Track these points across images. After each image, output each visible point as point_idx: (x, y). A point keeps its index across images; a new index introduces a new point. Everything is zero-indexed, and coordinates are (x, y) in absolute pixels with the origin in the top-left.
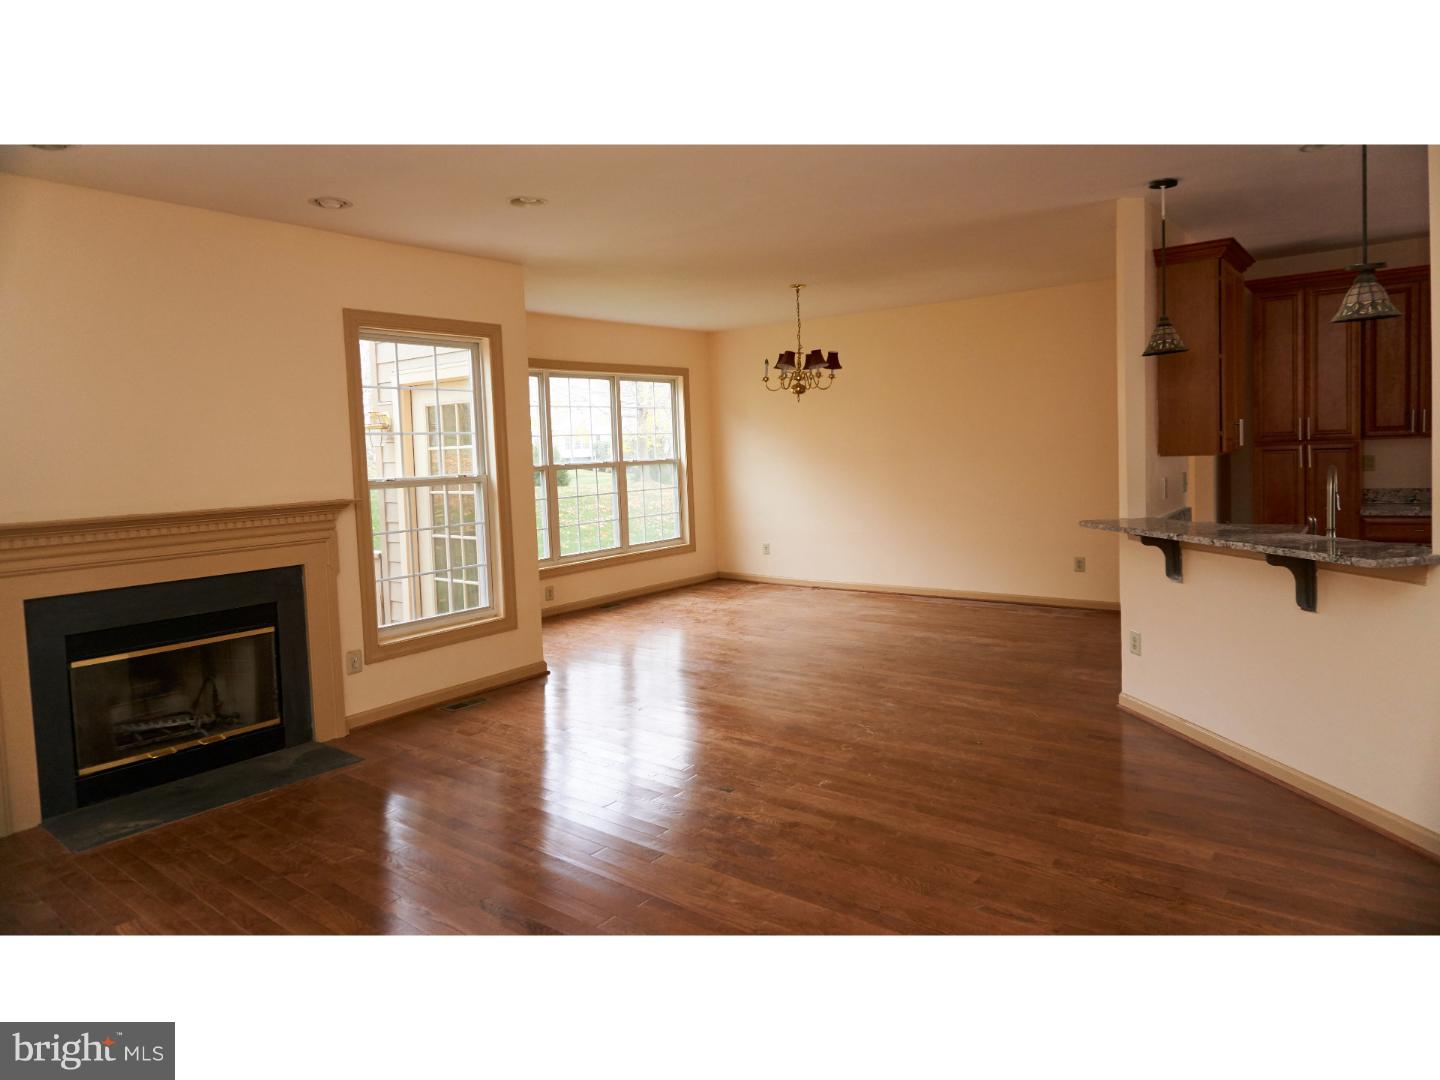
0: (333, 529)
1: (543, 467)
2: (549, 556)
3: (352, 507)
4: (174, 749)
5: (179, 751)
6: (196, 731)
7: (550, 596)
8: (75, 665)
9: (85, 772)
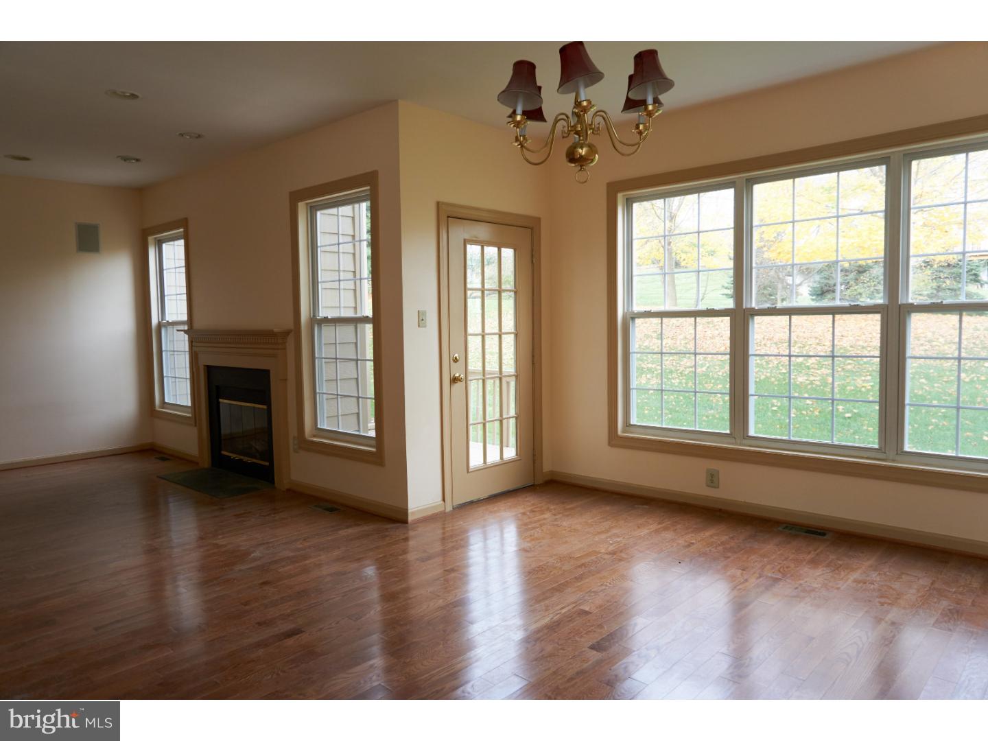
8: (220, 400)
9: (223, 452)
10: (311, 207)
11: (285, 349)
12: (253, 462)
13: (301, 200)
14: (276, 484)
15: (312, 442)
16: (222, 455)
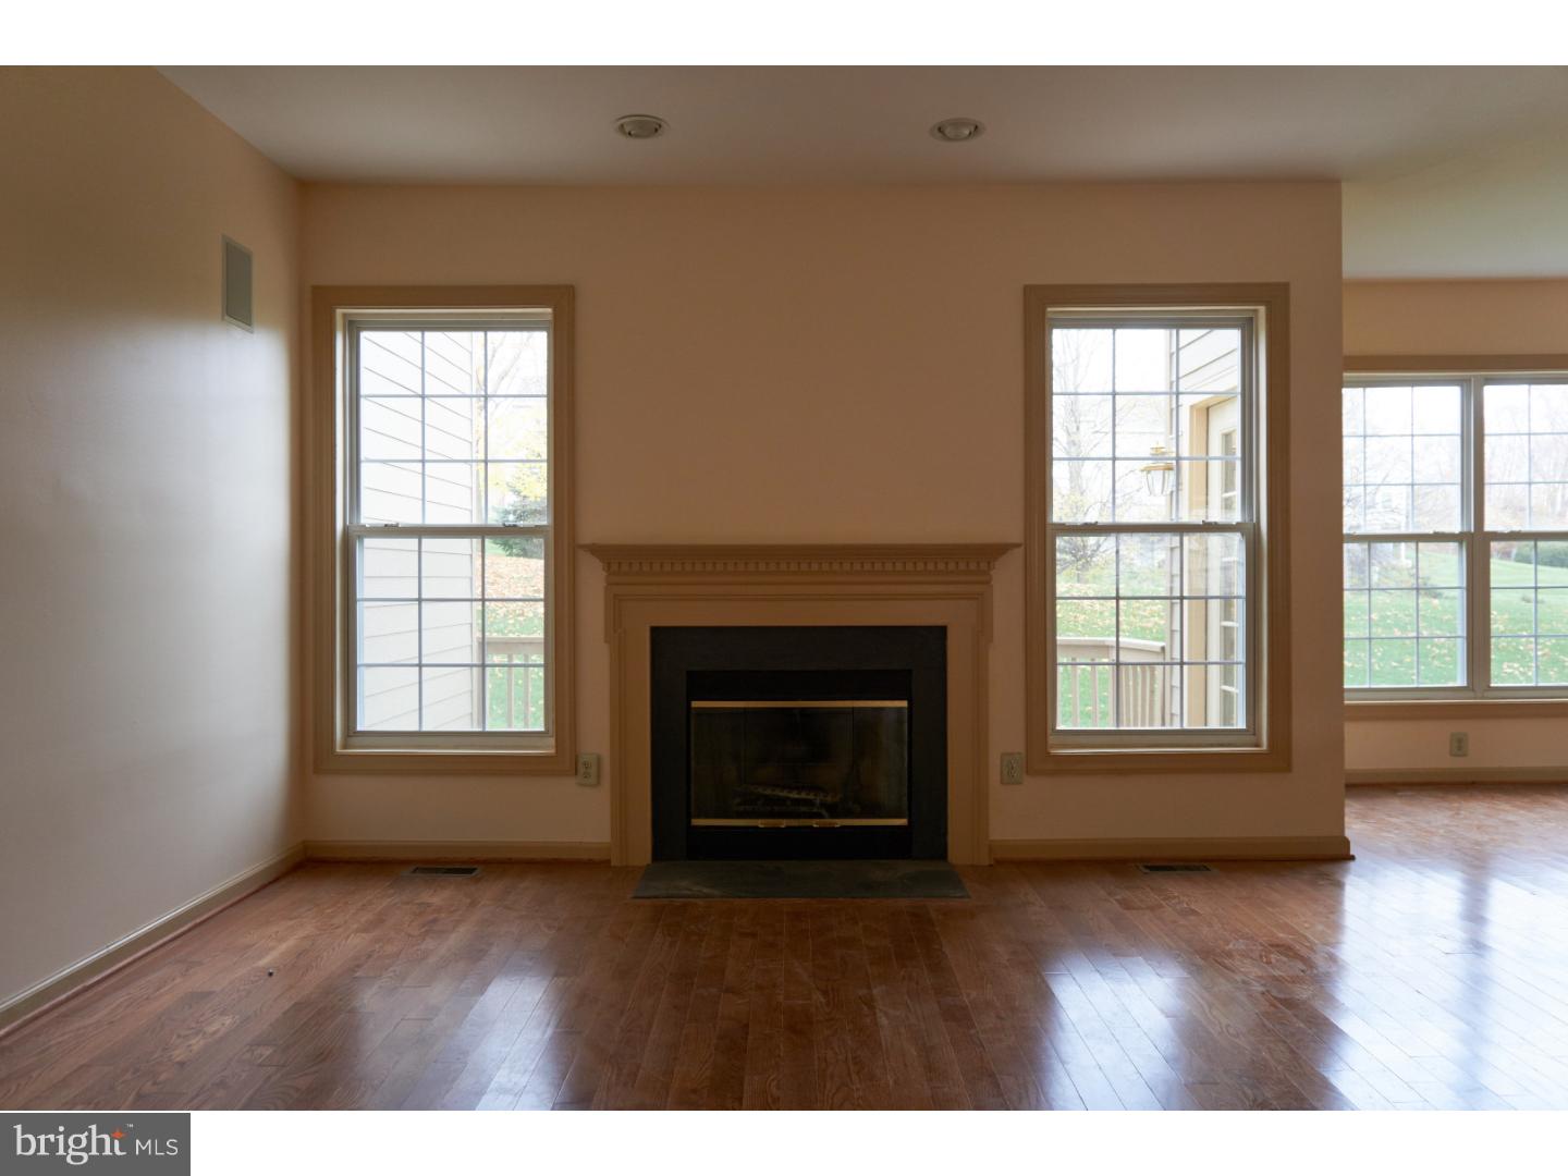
0: (988, 583)
1: (1461, 534)
2: (1465, 684)
3: (1019, 553)
4: (784, 823)
5: (788, 827)
6: (815, 810)
7: (1460, 748)
8: (695, 704)
9: (696, 822)
11: (990, 583)
13: (1052, 304)
14: (951, 859)
16: (696, 827)
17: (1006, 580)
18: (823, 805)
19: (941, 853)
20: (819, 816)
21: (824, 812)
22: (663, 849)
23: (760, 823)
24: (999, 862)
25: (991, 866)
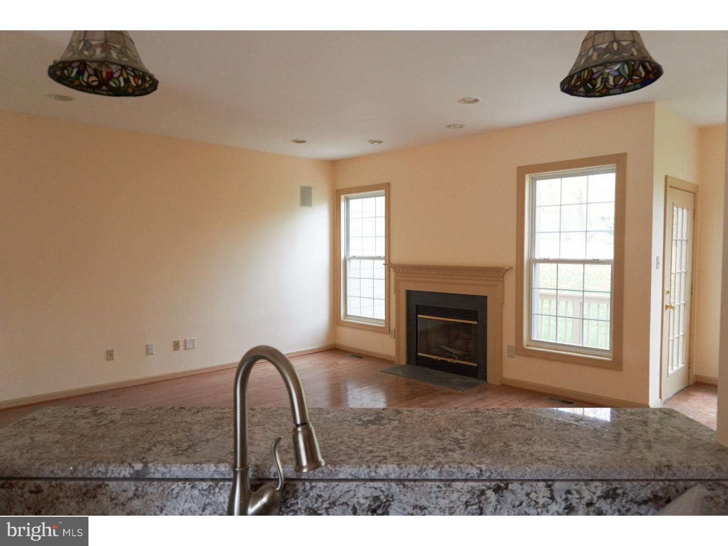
8: (419, 316)
9: (420, 354)
10: (532, 178)
11: (503, 281)
12: (457, 363)
13: (528, 173)
14: (488, 381)
15: (529, 350)
16: (419, 356)
17: (510, 282)
18: (456, 355)
19: (485, 378)
20: (455, 359)
21: (457, 358)
22: (409, 361)
23: (434, 357)
24: (503, 385)
25: (499, 386)
